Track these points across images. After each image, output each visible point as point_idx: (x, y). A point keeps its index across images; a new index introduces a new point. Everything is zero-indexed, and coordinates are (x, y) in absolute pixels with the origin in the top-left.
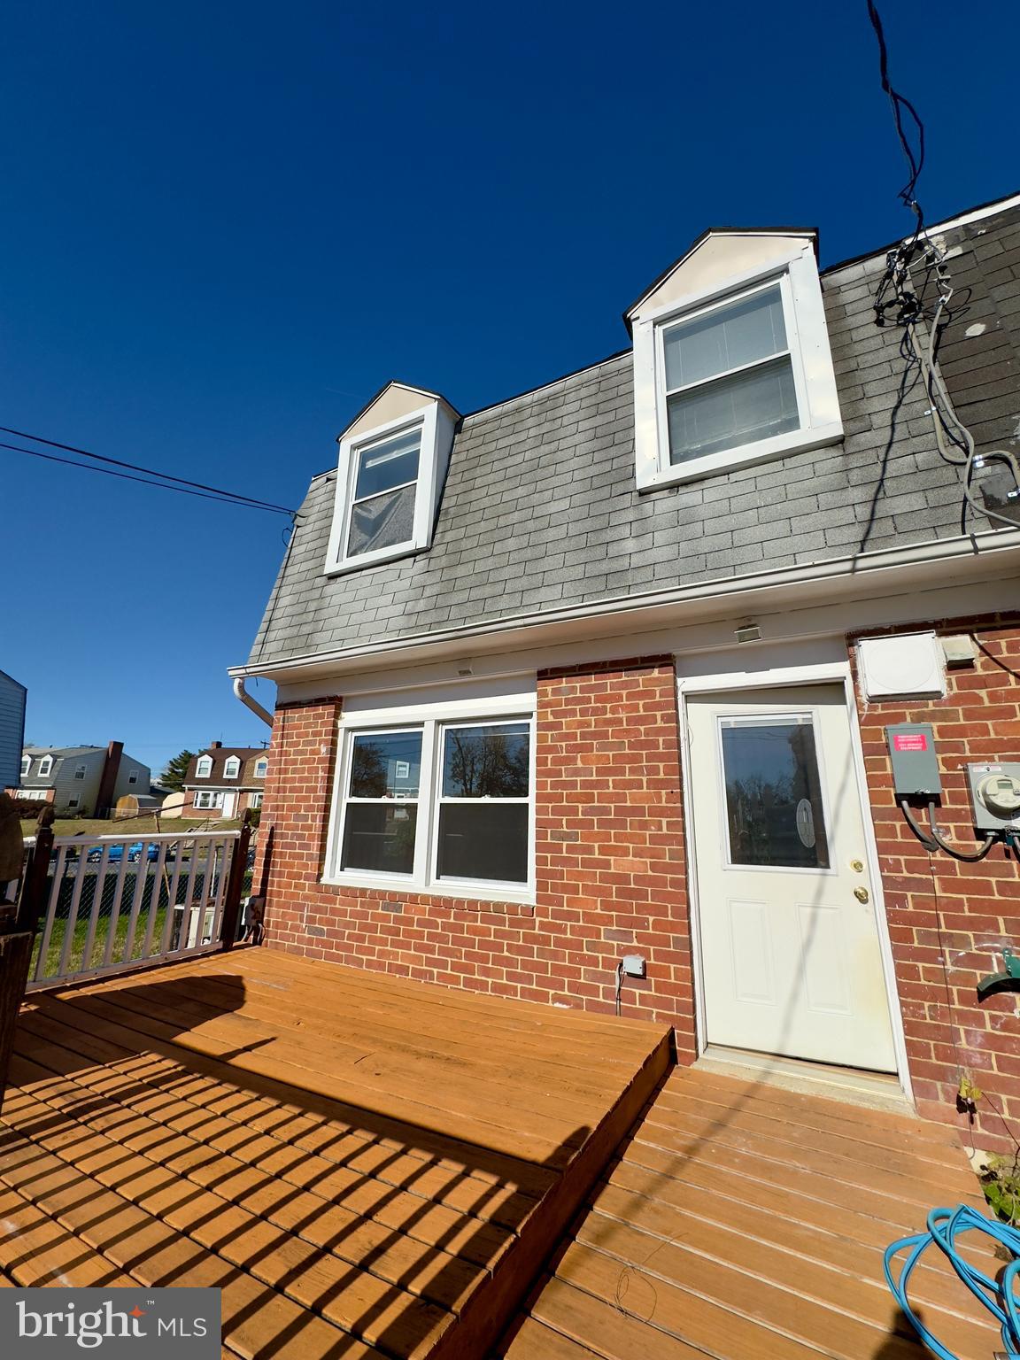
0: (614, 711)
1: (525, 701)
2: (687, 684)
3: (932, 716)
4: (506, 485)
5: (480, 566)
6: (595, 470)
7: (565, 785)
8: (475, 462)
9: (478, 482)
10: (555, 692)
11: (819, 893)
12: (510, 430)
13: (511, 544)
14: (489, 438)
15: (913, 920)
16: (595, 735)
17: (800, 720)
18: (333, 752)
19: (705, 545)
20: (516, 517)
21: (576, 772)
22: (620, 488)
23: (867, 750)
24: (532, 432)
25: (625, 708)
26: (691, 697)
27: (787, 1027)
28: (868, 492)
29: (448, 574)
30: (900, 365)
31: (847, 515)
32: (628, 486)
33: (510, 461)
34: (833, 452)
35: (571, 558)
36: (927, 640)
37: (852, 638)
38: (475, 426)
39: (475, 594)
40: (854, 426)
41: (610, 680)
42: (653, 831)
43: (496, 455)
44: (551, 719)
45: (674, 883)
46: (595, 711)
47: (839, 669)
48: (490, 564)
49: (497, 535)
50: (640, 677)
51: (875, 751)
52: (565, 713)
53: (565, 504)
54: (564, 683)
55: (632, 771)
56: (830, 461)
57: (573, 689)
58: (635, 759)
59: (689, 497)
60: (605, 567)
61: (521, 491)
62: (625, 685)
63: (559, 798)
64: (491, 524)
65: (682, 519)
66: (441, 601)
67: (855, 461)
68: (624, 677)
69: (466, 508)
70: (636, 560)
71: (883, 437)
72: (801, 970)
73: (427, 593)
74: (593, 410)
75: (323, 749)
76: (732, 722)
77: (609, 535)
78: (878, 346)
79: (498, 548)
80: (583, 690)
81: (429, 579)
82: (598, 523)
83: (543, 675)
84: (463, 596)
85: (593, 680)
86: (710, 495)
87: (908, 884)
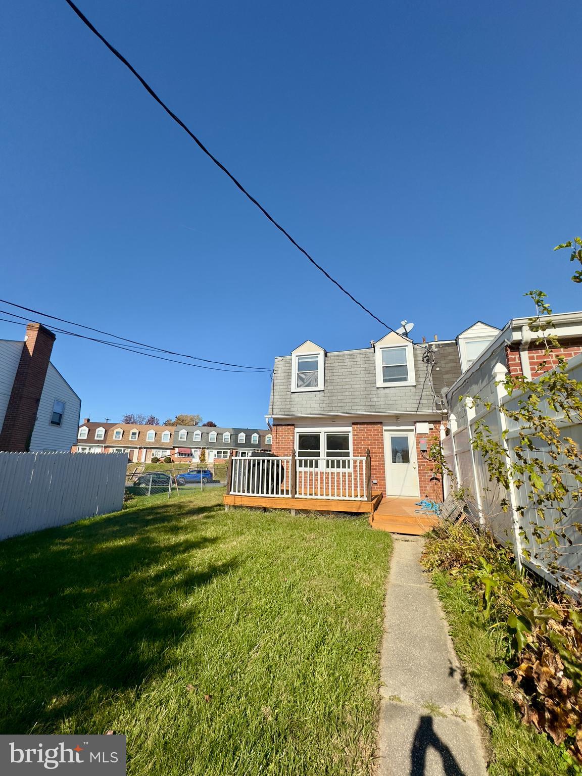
0: (370, 433)
1: (350, 429)
2: (385, 428)
3: (427, 437)
4: (343, 377)
5: (339, 398)
6: (366, 379)
7: (359, 448)
8: (333, 368)
9: (335, 374)
10: (357, 428)
11: (408, 467)
12: (342, 361)
13: (347, 393)
14: (336, 361)
15: (422, 470)
16: (366, 438)
17: (406, 436)
18: (294, 438)
19: (391, 403)
20: (347, 387)
21: (362, 445)
22: (372, 385)
23: (417, 443)
24: (349, 363)
25: (373, 432)
26: (385, 430)
27: (402, 491)
28: (418, 398)
29: (330, 398)
30: (426, 372)
31: (415, 401)
32: (374, 385)
33: (343, 370)
34: (414, 388)
35: (362, 400)
36: (427, 424)
37: (415, 422)
38: (331, 356)
39: (339, 405)
40: (418, 383)
41: (369, 426)
42: (378, 457)
43: (339, 367)
44: (356, 433)
45: (382, 466)
46: (366, 433)
47: (413, 428)
48: (342, 397)
49: (343, 390)
50: (376, 426)
51: (418, 443)
52: (359, 433)
53: (359, 386)
54: (359, 426)
55: (374, 445)
56: (413, 389)
57: (361, 427)
58: (374, 443)
59: (387, 391)
60: (370, 404)
61: (347, 380)
62: (373, 427)
63: (358, 450)
64: (341, 387)
65: (386, 396)
66: (330, 405)
67: (418, 391)
68: (372, 426)
69: (332, 381)
70: (377, 403)
71: (422, 387)
72: (404, 481)
73: (325, 402)
74: (364, 362)
75: (291, 438)
76: (393, 436)
77: (370, 396)
78: (423, 366)
79: (343, 394)
80: (363, 428)
81: (325, 399)
82: (368, 393)
83: (353, 424)
84: (336, 405)
85: (365, 426)
86: (392, 392)
87: (421, 465)
